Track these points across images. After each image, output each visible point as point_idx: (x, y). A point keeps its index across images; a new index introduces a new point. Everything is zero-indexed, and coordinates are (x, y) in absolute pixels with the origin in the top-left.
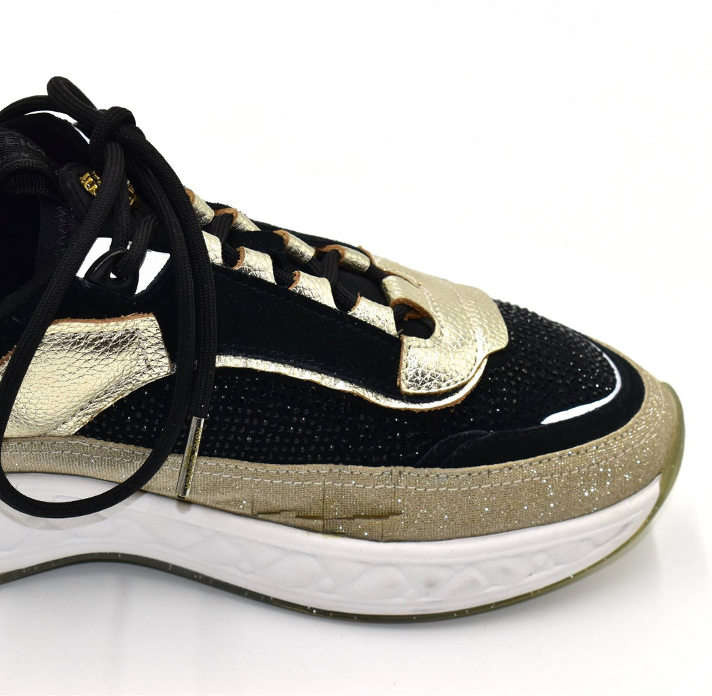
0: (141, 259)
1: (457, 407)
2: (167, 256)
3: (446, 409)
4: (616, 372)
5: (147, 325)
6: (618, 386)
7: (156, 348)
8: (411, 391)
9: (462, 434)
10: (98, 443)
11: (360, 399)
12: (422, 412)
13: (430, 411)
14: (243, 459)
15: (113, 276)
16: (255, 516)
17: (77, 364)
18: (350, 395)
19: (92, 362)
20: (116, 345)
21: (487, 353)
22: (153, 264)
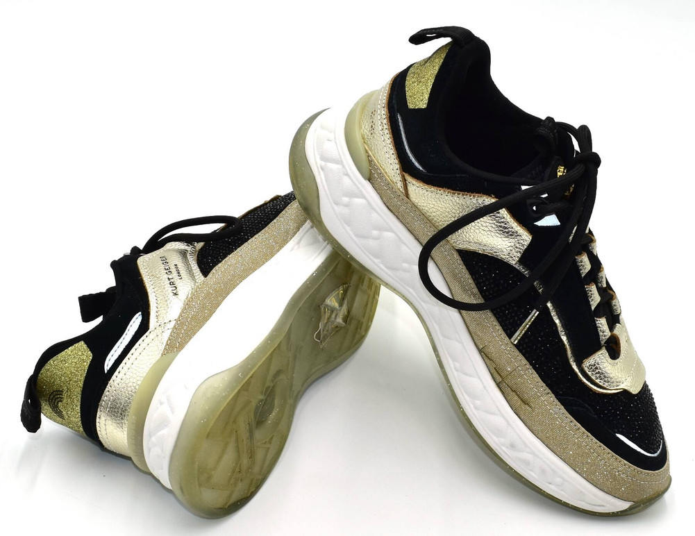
0: (549, 213)
1: (595, 393)
2: (559, 224)
3: (590, 389)
4: (660, 450)
5: (526, 238)
6: (656, 455)
7: (519, 250)
8: (586, 369)
9: (585, 405)
10: (460, 261)
11: (565, 350)
12: (581, 381)
13: (584, 383)
14: (501, 325)
15: (534, 208)
16: (481, 351)
17: (487, 224)
18: (564, 345)
19: (493, 230)
20: (508, 233)
21: (626, 388)
22: (551, 221)
